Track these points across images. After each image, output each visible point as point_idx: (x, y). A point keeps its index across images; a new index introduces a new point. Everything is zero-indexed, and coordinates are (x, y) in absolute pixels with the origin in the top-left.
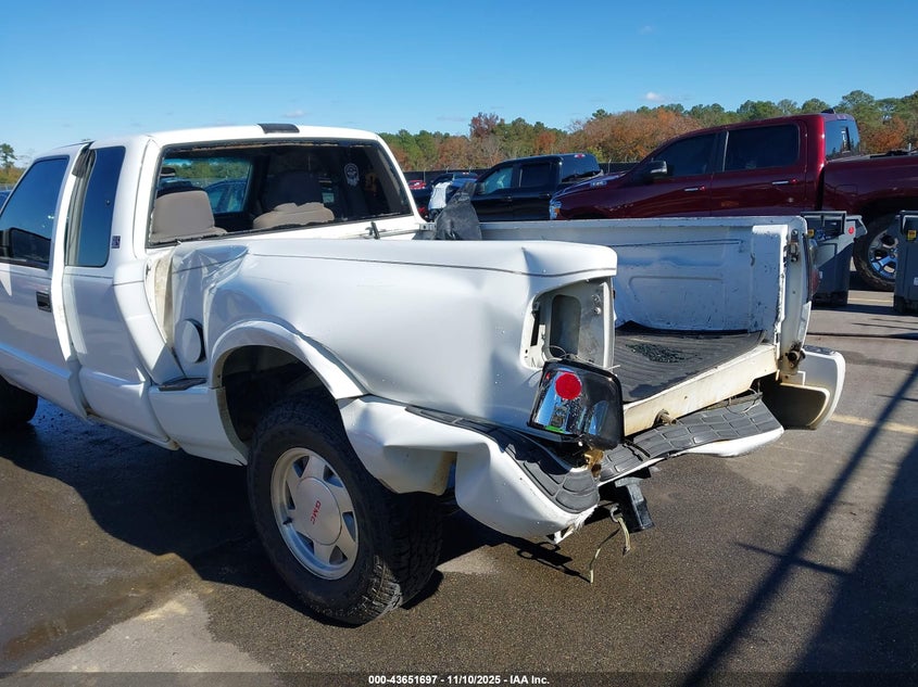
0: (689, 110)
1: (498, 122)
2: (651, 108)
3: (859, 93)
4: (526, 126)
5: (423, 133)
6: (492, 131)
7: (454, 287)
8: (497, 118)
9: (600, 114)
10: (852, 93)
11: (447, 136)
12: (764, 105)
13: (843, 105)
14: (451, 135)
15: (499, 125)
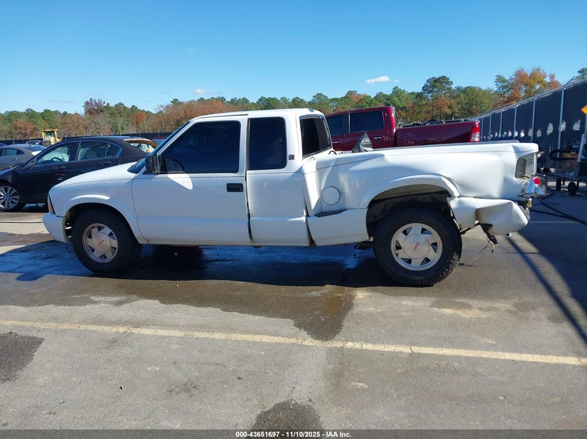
0: (229, 100)
1: (105, 105)
2: (206, 98)
3: (321, 95)
4: (125, 108)
5: (47, 111)
6: (101, 111)
7: (493, 158)
8: (104, 103)
9: (175, 101)
10: (318, 94)
11: (65, 113)
12: (272, 99)
13: (313, 100)
14: (68, 113)
15: (106, 107)
